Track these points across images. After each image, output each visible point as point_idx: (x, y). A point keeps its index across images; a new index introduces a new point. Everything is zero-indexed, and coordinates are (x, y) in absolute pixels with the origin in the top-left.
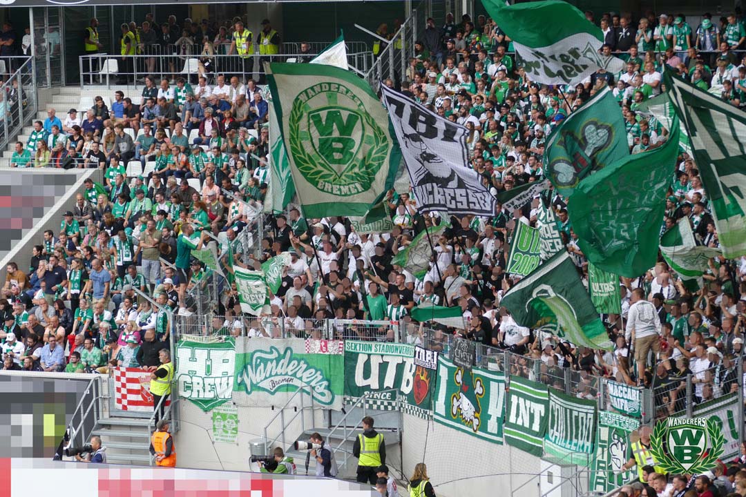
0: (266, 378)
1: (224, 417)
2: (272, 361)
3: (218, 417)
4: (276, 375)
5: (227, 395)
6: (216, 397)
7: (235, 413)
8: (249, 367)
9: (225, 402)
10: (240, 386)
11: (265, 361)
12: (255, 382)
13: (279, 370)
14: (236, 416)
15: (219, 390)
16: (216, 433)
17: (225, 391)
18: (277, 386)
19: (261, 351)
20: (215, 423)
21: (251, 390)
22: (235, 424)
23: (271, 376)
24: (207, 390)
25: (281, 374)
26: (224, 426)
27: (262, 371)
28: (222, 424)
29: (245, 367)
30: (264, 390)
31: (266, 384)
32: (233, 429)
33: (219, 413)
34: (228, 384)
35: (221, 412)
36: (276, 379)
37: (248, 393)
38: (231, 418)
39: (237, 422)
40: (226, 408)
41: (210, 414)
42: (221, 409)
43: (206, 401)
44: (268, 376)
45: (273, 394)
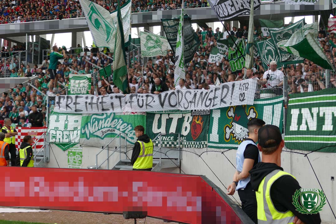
0: (99, 130)
1: (74, 154)
2: (102, 120)
3: (71, 154)
4: (104, 128)
5: (77, 141)
6: (70, 142)
7: (81, 151)
8: (89, 124)
9: (75, 145)
10: (83, 135)
11: (98, 120)
12: (92, 132)
13: (106, 125)
14: (81, 153)
15: (72, 138)
16: (69, 163)
17: (75, 138)
18: (105, 134)
19: (97, 114)
20: (70, 158)
21: (90, 137)
22: (80, 158)
23: (101, 128)
24: (64, 138)
25: (107, 127)
26: (74, 159)
27: (97, 125)
28: (73, 158)
29: (87, 124)
30: (97, 136)
31: (99, 133)
32: (79, 161)
33: (71, 152)
34: (77, 134)
35: (72, 151)
36: (104, 130)
37: (88, 139)
38: (78, 154)
39: (81, 156)
40: (76, 149)
41: (67, 152)
42: (73, 149)
43: (64, 145)
44: (100, 128)
45: (103, 139)
